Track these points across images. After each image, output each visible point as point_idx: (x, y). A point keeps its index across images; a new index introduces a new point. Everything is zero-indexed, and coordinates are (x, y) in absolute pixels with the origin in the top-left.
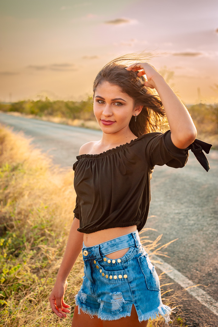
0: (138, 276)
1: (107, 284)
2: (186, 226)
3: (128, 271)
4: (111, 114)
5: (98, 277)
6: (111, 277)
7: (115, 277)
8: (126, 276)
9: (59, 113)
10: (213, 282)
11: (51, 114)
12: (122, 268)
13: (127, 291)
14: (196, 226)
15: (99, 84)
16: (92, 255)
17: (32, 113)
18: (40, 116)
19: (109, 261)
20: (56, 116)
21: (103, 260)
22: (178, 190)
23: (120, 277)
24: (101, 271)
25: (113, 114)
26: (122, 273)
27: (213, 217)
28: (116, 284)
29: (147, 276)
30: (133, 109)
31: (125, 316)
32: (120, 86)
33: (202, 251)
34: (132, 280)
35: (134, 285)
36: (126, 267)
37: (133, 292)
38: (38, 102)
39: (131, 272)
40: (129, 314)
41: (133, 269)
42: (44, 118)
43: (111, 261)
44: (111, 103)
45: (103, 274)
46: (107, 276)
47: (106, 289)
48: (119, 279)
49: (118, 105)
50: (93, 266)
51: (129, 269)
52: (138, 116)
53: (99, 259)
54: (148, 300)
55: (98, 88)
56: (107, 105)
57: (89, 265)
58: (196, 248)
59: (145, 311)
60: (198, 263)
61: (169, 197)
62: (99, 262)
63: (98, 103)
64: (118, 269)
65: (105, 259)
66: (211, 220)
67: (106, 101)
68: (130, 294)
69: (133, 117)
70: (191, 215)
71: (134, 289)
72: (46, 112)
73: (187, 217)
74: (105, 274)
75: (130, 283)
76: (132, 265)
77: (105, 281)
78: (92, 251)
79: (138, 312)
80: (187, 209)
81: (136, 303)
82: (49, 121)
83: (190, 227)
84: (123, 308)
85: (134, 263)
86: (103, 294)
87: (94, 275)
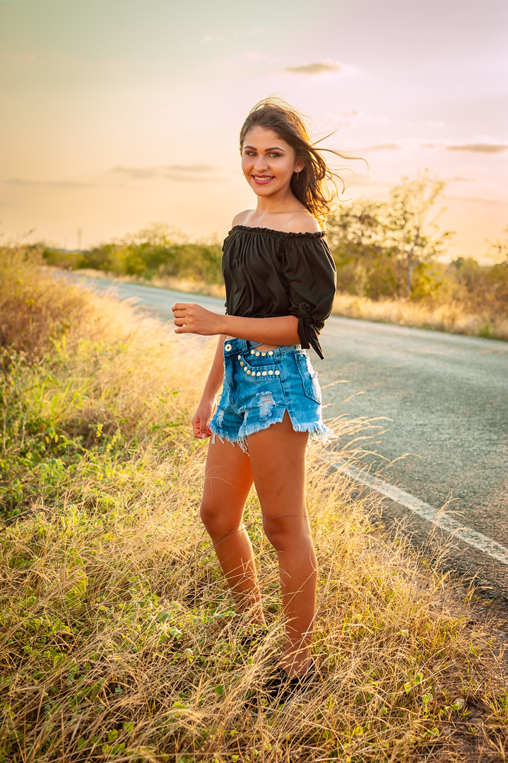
0: (294, 376)
1: (253, 384)
2: (434, 441)
3: (281, 367)
4: (266, 168)
5: (241, 378)
6: (259, 374)
7: (264, 373)
8: (277, 373)
9: (190, 271)
10: (464, 505)
11: (173, 273)
12: (273, 363)
13: (279, 392)
14: (452, 441)
15: (249, 131)
16: (237, 349)
17: (130, 271)
18: (149, 278)
19: (258, 354)
20: (185, 276)
21: (250, 352)
22: (429, 394)
23: (271, 373)
24: (245, 369)
25: (269, 168)
26: (274, 368)
27: (487, 430)
28: (265, 381)
29: (305, 378)
30: (295, 163)
31: (274, 423)
32: (276, 131)
33: (456, 471)
34: (285, 378)
35: (288, 384)
36: (279, 362)
37: (287, 394)
38: (145, 246)
39: (285, 368)
40: (280, 420)
41: (288, 366)
42: (157, 282)
43: (261, 353)
44: (266, 154)
45: (249, 372)
46: (253, 374)
47: (252, 391)
48: (269, 375)
49: (274, 157)
50: (237, 364)
51: (282, 364)
52: (300, 173)
53: (245, 352)
54: (306, 409)
55: (247, 137)
56: (261, 156)
57: (231, 363)
58: (446, 467)
59: (301, 420)
60: (445, 484)
61: (408, 404)
62: (245, 357)
63: (247, 156)
64: (268, 363)
65: (252, 352)
66: (480, 434)
67: (258, 151)
68: (282, 396)
69: (294, 174)
70: (446, 428)
71: (287, 391)
72: (162, 267)
73: (437, 430)
74: (252, 371)
75: (283, 381)
76: (287, 360)
77: (251, 380)
78: (237, 343)
79: (293, 420)
80: (441, 419)
81: (289, 408)
82: (166, 288)
83: (441, 443)
84: (274, 414)
85: (290, 359)
86: (248, 399)
87: (236, 376)
